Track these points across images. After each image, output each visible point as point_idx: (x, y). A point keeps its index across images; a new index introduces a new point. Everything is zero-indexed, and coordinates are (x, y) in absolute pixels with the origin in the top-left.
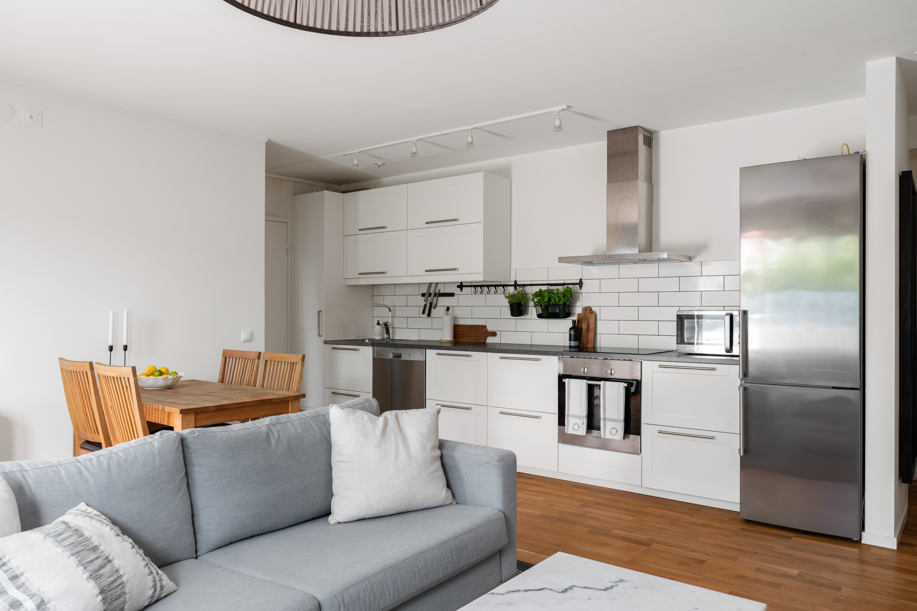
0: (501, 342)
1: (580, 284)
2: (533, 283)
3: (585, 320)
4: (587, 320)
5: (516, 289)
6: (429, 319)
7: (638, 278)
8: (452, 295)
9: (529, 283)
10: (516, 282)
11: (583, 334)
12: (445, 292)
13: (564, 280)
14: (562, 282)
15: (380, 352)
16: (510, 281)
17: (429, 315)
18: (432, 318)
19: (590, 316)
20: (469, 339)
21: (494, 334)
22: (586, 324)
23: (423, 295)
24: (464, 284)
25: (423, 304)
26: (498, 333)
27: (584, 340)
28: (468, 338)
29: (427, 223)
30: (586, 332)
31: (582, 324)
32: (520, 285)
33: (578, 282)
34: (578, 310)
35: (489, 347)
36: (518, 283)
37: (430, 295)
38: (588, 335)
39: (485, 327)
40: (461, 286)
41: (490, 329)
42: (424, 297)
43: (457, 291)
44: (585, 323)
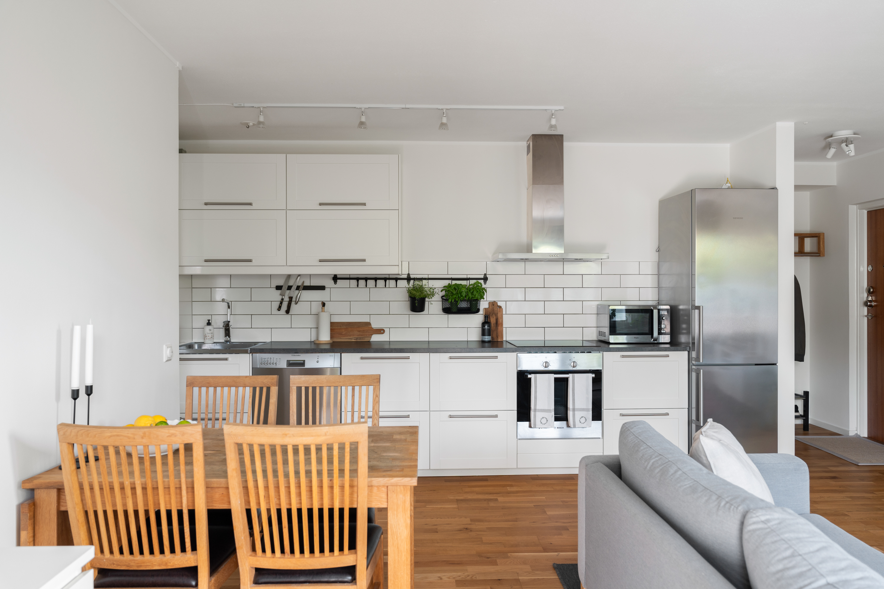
0: (390, 340)
1: (485, 279)
2: (430, 277)
3: (493, 314)
4: (495, 314)
5: (408, 283)
6: (288, 316)
7: (544, 275)
8: (322, 288)
9: (426, 277)
10: (409, 274)
11: (492, 328)
12: (311, 285)
13: (467, 275)
14: (465, 277)
15: (266, 360)
16: (402, 274)
17: (288, 312)
18: (291, 315)
19: (499, 311)
20: (349, 338)
21: (381, 331)
22: (495, 318)
23: (279, 288)
24: (338, 276)
25: (279, 298)
26: (387, 330)
27: (494, 335)
28: (347, 336)
29: (321, 204)
30: (495, 326)
31: (490, 319)
32: (414, 279)
33: (482, 277)
34: (484, 305)
35: (373, 346)
36: (412, 276)
37: (290, 288)
38: (497, 329)
39: (369, 324)
40: (335, 278)
41: (375, 325)
42: (280, 291)
43: (329, 283)
44: (493, 317)
